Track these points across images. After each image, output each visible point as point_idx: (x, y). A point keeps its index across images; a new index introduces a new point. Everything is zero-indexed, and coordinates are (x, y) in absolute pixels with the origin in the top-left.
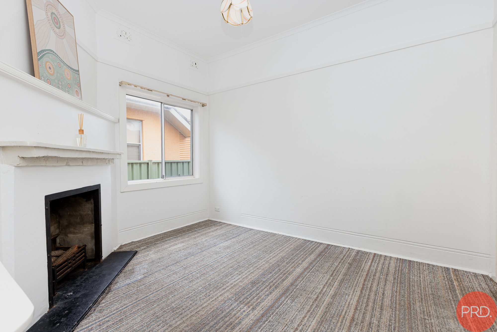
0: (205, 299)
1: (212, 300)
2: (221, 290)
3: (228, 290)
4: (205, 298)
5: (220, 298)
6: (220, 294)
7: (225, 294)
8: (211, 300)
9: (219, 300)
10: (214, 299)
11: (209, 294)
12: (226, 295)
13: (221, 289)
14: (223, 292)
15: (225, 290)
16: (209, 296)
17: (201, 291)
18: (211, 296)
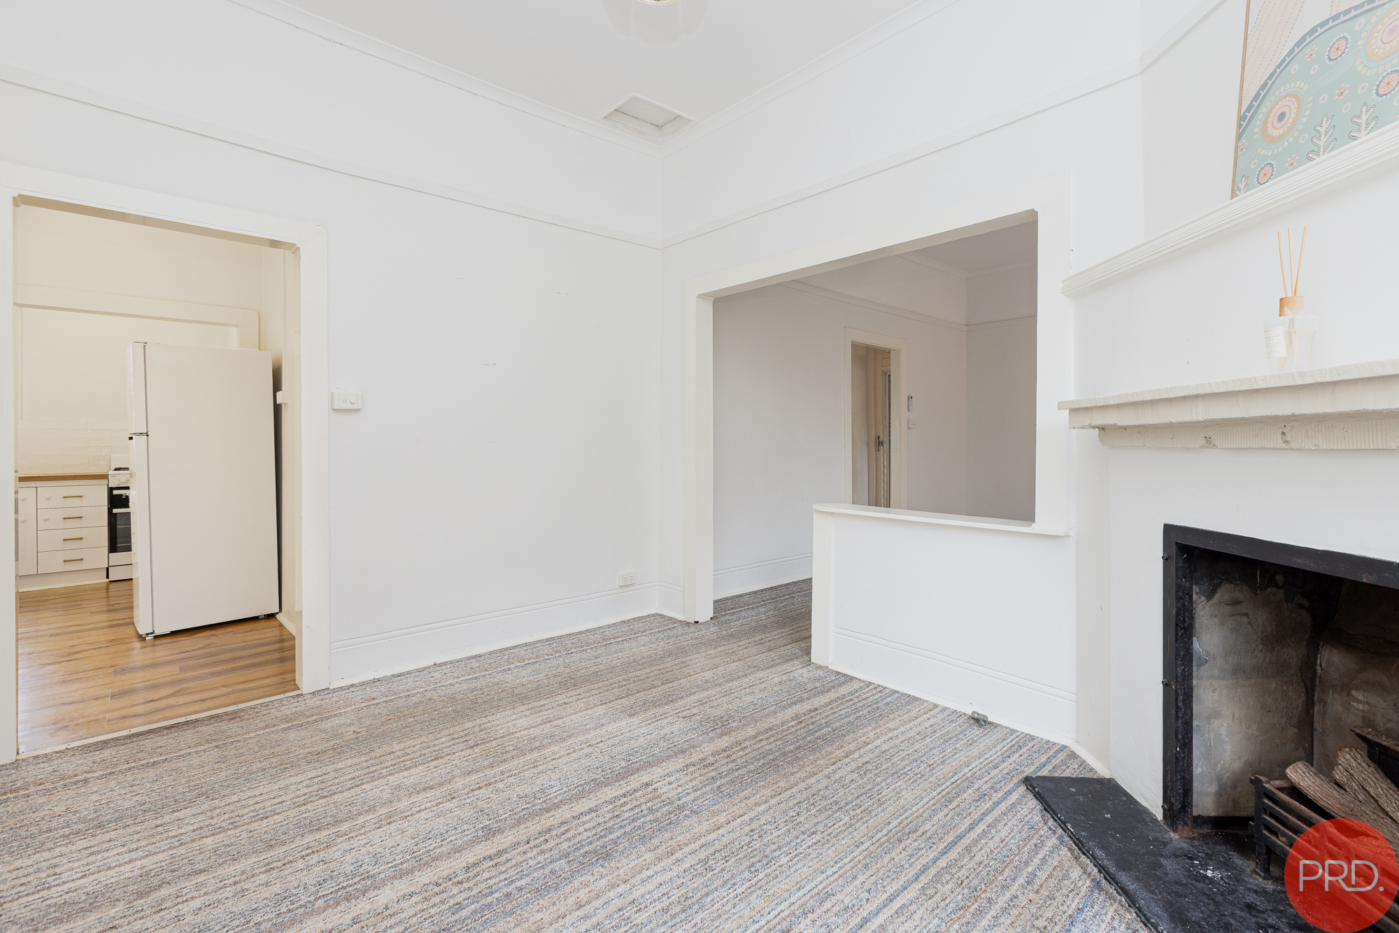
0: (764, 824)
1: (743, 818)
2: (717, 842)
3: (695, 839)
4: (765, 827)
5: (722, 820)
6: (720, 832)
7: (705, 828)
8: (746, 818)
9: (725, 814)
10: (739, 820)
11: (752, 834)
12: (705, 826)
13: (717, 846)
14: (713, 836)
15: (703, 841)
16: (752, 831)
17: (780, 848)
18: (747, 829)
